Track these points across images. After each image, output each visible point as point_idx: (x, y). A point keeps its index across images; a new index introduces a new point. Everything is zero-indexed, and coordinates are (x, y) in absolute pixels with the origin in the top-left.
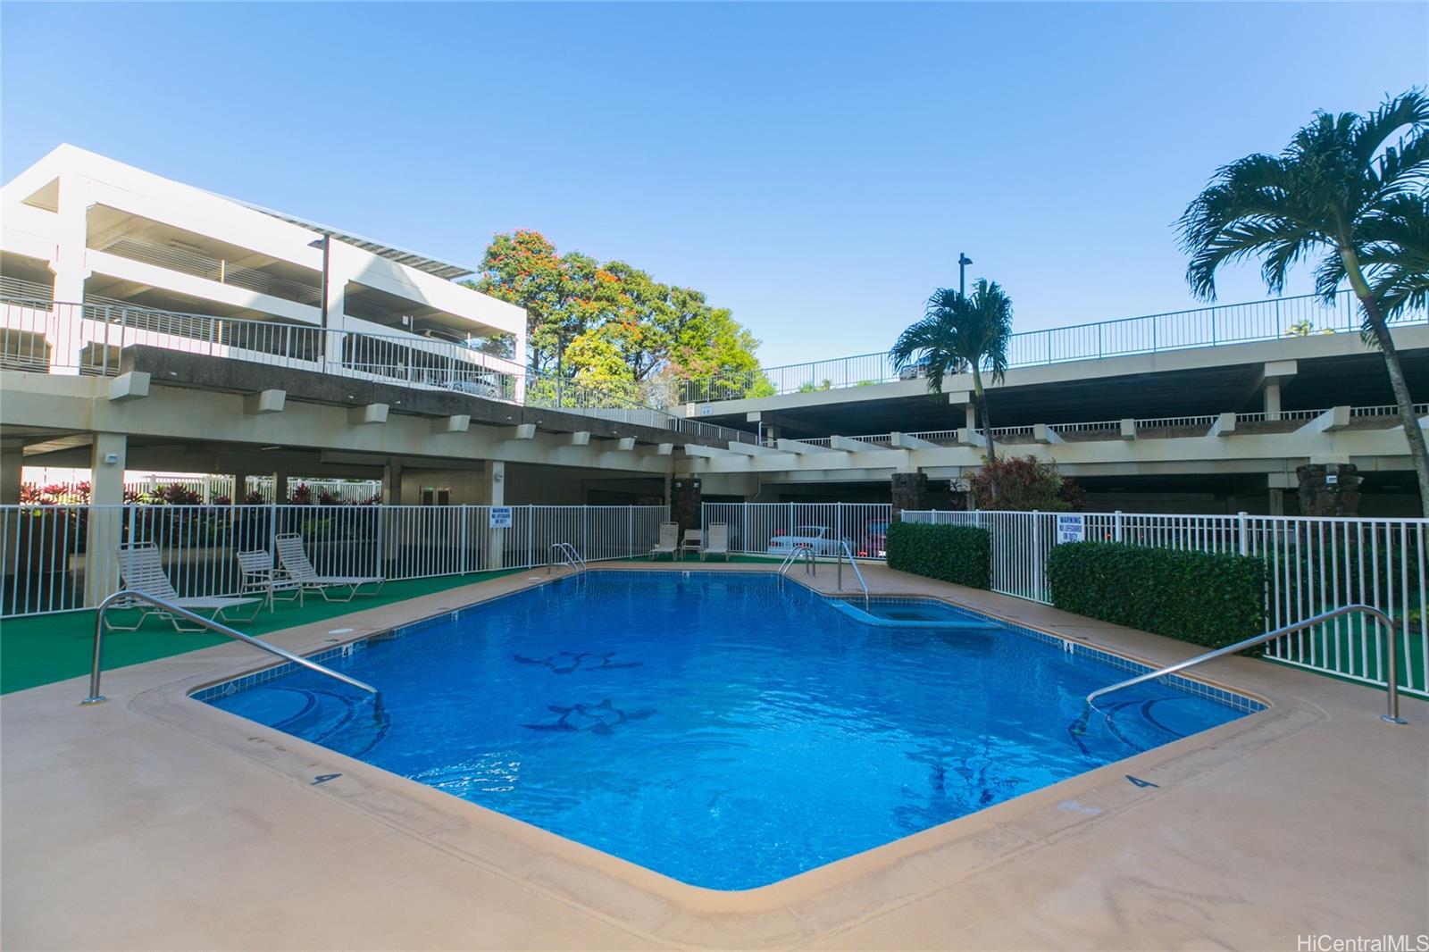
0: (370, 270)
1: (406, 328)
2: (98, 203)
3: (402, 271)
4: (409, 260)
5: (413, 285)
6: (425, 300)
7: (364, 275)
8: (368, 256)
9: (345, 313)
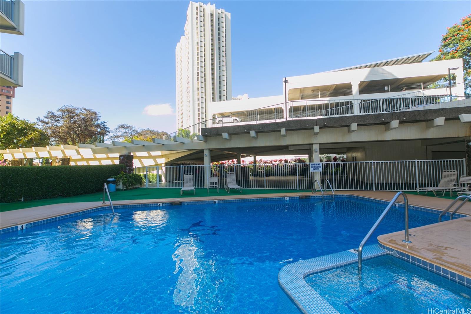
0: (369, 75)
1: (387, 91)
2: (290, 89)
3: (383, 70)
4: (386, 64)
5: (389, 73)
6: (396, 77)
7: (367, 77)
8: (368, 70)
9: (359, 94)
